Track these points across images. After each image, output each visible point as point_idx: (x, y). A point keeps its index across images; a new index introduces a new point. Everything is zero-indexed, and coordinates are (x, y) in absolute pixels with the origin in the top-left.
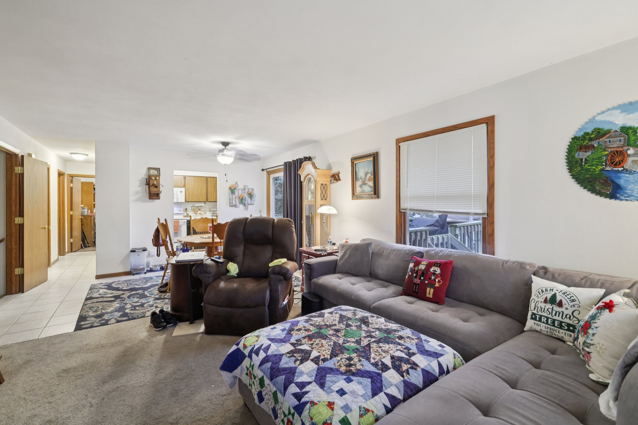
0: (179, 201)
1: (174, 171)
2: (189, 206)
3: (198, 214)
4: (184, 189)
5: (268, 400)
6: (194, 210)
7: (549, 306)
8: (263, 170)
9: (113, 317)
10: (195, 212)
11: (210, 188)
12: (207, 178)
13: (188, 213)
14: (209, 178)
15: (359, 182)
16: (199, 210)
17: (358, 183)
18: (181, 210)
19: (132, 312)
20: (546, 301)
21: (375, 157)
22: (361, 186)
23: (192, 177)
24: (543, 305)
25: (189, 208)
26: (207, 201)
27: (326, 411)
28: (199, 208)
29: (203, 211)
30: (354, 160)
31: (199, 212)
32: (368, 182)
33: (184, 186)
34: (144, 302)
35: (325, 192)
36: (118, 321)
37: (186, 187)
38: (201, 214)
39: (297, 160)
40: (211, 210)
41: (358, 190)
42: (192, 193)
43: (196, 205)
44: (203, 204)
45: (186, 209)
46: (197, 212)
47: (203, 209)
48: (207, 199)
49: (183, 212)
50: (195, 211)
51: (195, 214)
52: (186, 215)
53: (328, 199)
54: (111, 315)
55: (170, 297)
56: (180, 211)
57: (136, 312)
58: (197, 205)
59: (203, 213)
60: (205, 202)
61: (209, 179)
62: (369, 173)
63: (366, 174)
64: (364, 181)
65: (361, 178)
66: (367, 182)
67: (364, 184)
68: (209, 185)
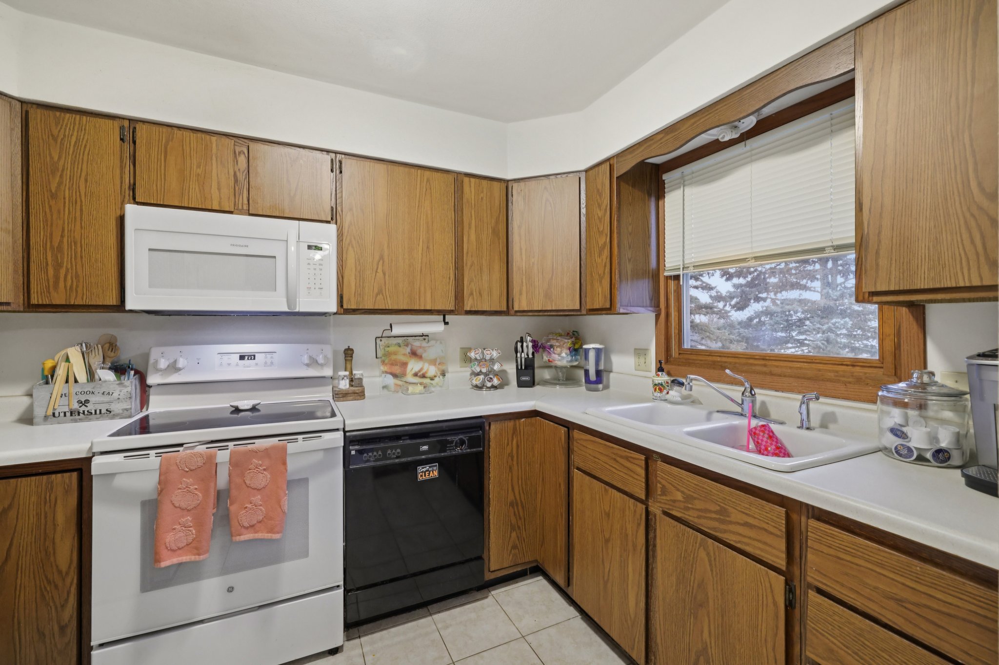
0: (305, 307)
2: (362, 336)
3: (410, 378)
4: (332, 231)
6: (387, 354)
10: (397, 370)
11: (473, 237)
12: (459, 178)
13: (357, 373)
14: (466, 180)
16: (414, 354)
18: (321, 360)
23: (381, 167)
25: (364, 349)
26: (459, 309)
28: (417, 343)
29: (433, 362)
31: (410, 367)
33: (334, 217)
37: (347, 219)
38: (424, 376)
40: (472, 355)
42: (382, 257)
43: (397, 330)
44: (434, 327)
45: (349, 353)
46: (405, 365)
47: (432, 351)
48: (459, 296)
49: (328, 372)
50: (393, 364)
51: (395, 376)
52: (344, 385)
56: (313, 362)
58: (404, 327)
60: (444, 313)
61: (470, 189)
68: (469, 215)
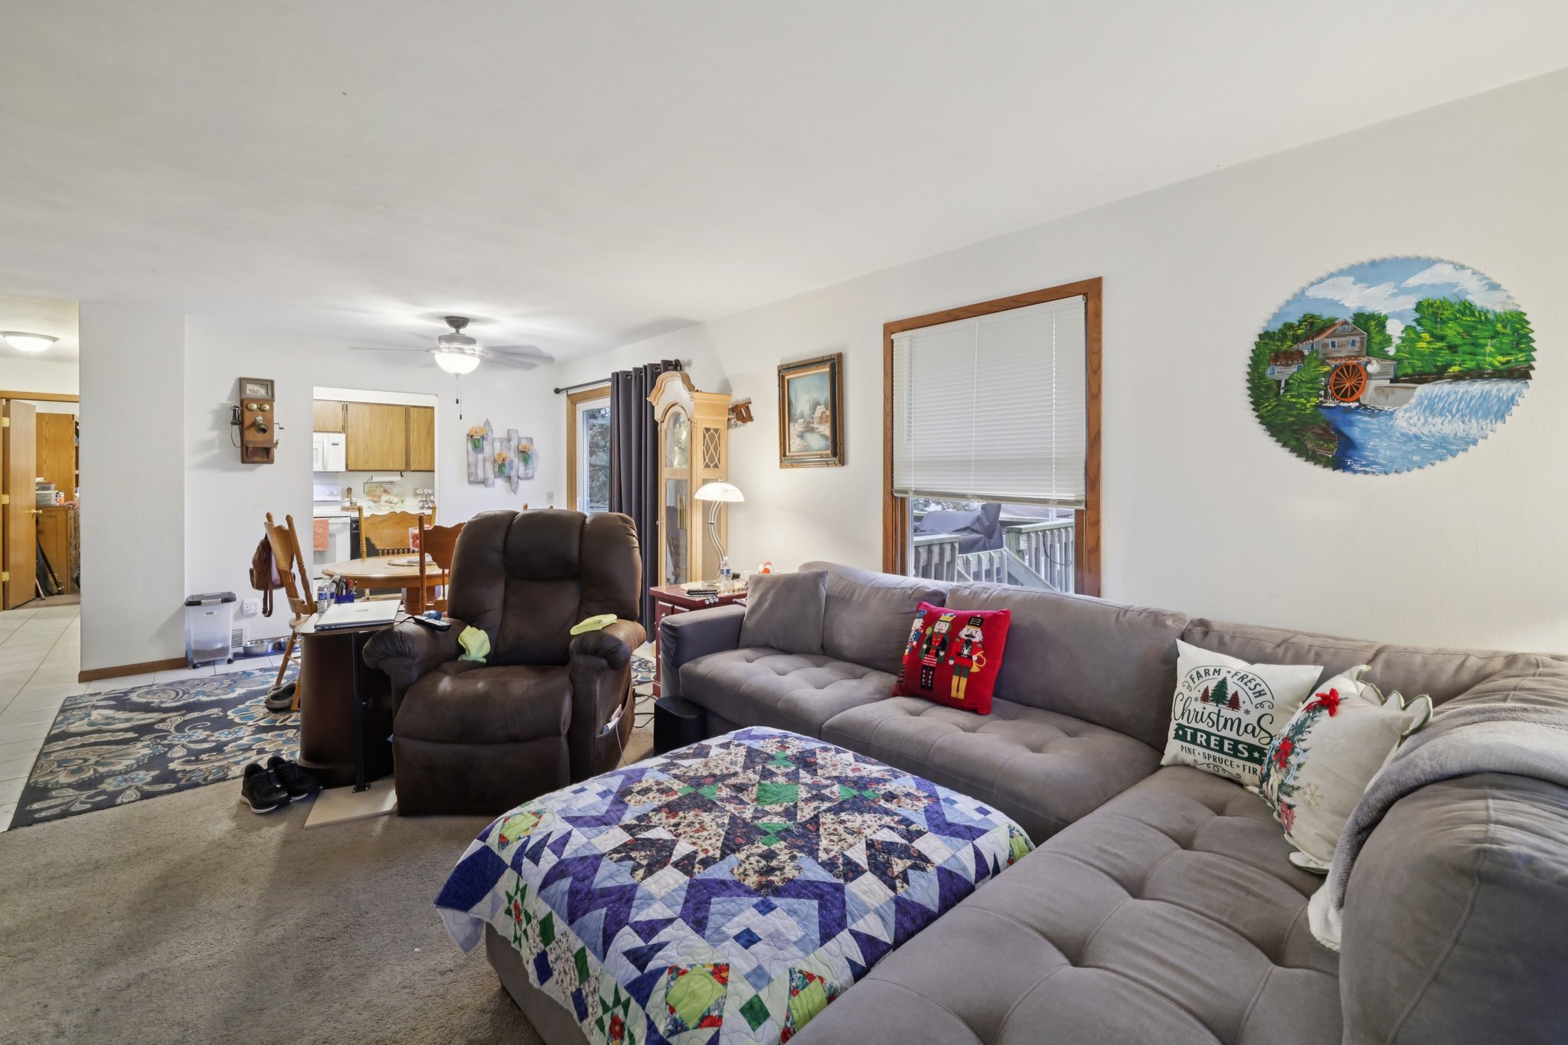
0: (330, 469)
1: (315, 388)
2: (357, 482)
3: (382, 503)
4: (343, 436)
5: (562, 973)
6: (370, 492)
7: (1211, 707)
8: (557, 391)
9: (130, 783)
10: (375, 499)
11: (416, 436)
12: (407, 409)
13: (354, 500)
14: (412, 409)
15: (797, 425)
16: (385, 491)
17: (796, 428)
18: (335, 493)
19: (188, 768)
20: (1205, 698)
21: (835, 365)
22: (801, 436)
23: (367, 407)
24: (1199, 706)
25: (358, 488)
26: (407, 468)
27: (710, 987)
28: (387, 486)
29: (397, 495)
30: (784, 370)
31: (385, 497)
32: (819, 426)
33: (344, 430)
34: (223, 739)
35: (716, 449)
36: (146, 796)
37: (350, 431)
38: (391, 503)
39: (645, 367)
40: (418, 492)
41: (795, 444)
42: (367, 447)
43: (375, 479)
44: (396, 478)
45: (349, 490)
46: (380, 496)
47: (396, 490)
48: (408, 463)
49: (339, 498)
50: (374, 496)
51: (375, 502)
52: (348, 504)
53: (722, 466)
54: (126, 780)
55: (299, 723)
56: (332, 494)
57: (202, 767)
58: (378, 478)
59: (395, 500)
60: (401, 471)
61: (413, 413)
62: (819, 404)
63: (815, 405)
64: (809, 423)
65: (802, 416)
66: (815, 425)
67: (809, 429)
68: (413, 426)
